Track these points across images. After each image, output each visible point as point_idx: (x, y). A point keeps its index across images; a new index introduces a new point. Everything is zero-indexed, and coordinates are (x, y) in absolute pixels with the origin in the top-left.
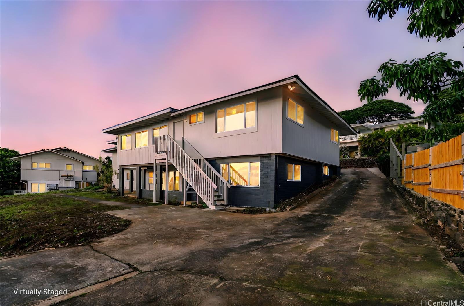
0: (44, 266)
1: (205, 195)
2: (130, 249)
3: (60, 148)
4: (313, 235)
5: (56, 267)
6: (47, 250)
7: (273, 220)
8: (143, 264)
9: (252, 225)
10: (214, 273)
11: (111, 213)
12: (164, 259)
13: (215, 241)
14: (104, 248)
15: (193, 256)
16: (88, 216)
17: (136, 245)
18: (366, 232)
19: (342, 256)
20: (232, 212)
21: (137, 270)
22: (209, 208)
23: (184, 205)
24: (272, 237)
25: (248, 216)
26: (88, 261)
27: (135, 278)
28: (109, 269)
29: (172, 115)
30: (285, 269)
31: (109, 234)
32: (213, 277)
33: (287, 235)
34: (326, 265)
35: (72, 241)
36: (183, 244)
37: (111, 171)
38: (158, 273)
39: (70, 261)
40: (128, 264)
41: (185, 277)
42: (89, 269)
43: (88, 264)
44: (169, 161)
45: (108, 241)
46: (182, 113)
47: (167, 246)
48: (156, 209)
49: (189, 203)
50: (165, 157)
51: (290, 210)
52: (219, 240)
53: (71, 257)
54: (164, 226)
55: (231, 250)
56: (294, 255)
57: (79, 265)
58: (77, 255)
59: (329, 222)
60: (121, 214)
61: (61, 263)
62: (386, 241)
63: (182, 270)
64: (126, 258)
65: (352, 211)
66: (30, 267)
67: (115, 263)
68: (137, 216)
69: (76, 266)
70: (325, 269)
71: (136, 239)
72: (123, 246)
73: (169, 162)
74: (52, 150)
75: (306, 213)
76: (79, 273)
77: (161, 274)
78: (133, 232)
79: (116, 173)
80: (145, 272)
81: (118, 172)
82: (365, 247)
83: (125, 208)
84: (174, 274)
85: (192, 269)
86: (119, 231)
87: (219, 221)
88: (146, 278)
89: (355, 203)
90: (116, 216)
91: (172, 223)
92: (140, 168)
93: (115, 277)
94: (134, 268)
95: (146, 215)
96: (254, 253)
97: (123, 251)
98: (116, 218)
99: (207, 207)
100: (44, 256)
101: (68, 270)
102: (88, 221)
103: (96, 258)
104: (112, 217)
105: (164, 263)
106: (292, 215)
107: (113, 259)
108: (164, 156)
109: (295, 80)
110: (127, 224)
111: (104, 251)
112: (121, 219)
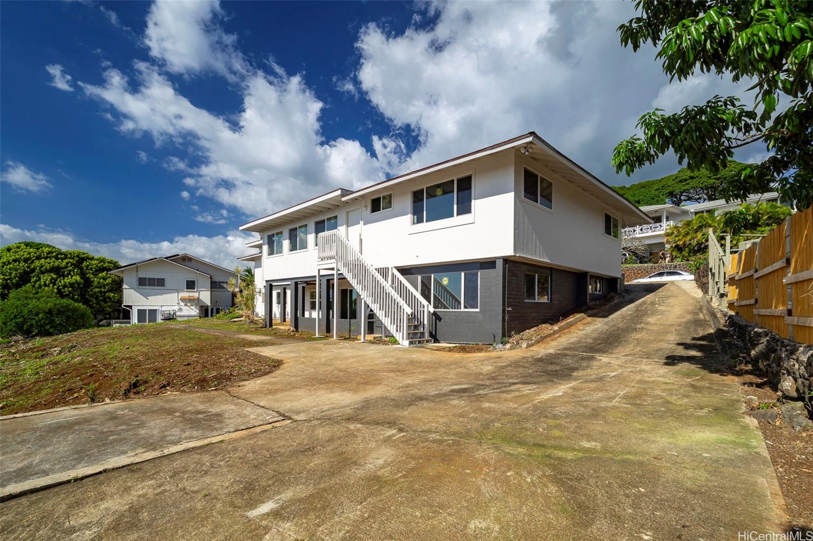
0: (170, 412)
1: (394, 324)
2: (280, 396)
3: (178, 255)
4: (552, 381)
5: (184, 413)
6: (169, 395)
7: (494, 360)
8: (298, 413)
9: (461, 367)
10: (391, 424)
11: (253, 350)
12: (326, 408)
13: (402, 387)
14: (246, 393)
15: (367, 404)
16: (221, 353)
17: (290, 390)
18: (638, 377)
19: (585, 407)
20: (436, 350)
21: (290, 418)
22: (399, 344)
23: (362, 340)
24: (488, 383)
25: (457, 356)
26: (224, 407)
27: (286, 426)
28: (253, 417)
29: (343, 199)
30: (493, 421)
31: (251, 375)
32: (391, 427)
33: (511, 381)
34: (555, 417)
35: (202, 384)
36: (355, 391)
37: (254, 291)
38: (316, 423)
39: (201, 407)
40: (277, 412)
41: (352, 427)
42: (227, 415)
43: (226, 411)
44: (339, 272)
45: (251, 385)
46: (358, 196)
47: (332, 392)
48: (320, 345)
49: (370, 337)
50: (334, 266)
51: (527, 348)
52: (408, 386)
53: (202, 403)
54: (330, 368)
55: (421, 398)
56: (512, 405)
57: (214, 411)
58: (210, 400)
59: (585, 364)
60: (268, 352)
61: (189, 409)
62: (663, 390)
63: (349, 419)
64: (276, 405)
65: (629, 349)
66: (153, 412)
67: (261, 410)
68: (292, 355)
69: (210, 412)
70: (552, 422)
71: (289, 384)
72: (271, 392)
73: (339, 274)
74: (166, 258)
75: (552, 351)
76: (214, 420)
77: (321, 423)
78: (284, 375)
79: (260, 292)
80: (300, 421)
81: (263, 291)
82: (625, 397)
83: (273, 344)
84: (337, 422)
85: (363, 419)
86: (266, 374)
87: (412, 362)
88: (300, 427)
89: (638, 336)
90: (261, 354)
91: (342, 365)
92: (296, 284)
93: (259, 426)
94: (284, 416)
95: (303, 354)
96: (456, 402)
97: (270, 397)
98: (261, 356)
99: (395, 342)
100: (168, 401)
101: (200, 416)
102: (222, 360)
103: (236, 405)
104: (255, 355)
105: (325, 411)
106: (529, 354)
107: (258, 405)
108: (332, 264)
109: (530, 139)
110: (277, 364)
111: (243, 397)
112: (268, 357)
